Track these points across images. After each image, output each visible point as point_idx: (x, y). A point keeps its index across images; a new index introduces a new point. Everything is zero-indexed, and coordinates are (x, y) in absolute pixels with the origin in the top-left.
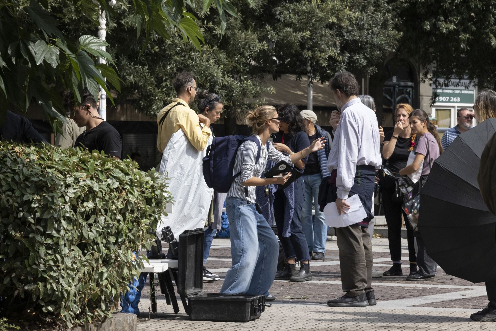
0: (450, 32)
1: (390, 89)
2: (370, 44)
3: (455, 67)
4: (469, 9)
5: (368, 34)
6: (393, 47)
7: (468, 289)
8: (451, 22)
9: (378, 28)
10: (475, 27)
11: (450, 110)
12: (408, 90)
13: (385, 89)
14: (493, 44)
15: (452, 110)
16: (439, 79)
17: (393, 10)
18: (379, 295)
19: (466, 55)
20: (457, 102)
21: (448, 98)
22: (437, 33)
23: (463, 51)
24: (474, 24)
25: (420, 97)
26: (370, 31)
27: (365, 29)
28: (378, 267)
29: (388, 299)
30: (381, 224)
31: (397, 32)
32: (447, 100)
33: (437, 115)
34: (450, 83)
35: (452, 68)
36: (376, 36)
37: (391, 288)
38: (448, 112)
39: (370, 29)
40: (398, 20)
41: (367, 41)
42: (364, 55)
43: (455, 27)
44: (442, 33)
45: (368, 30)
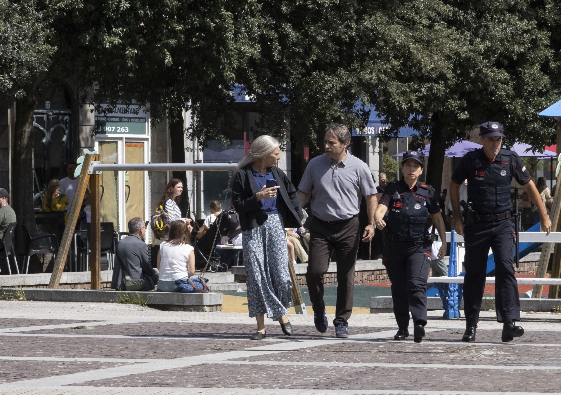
0: (114, 47)
1: (43, 117)
2: (16, 61)
3: (122, 89)
4: (138, 19)
5: (14, 49)
6: (45, 66)
7: (137, 363)
8: (116, 35)
9: (25, 42)
10: (145, 39)
11: (117, 143)
12: (65, 119)
13: (36, 117)
14: (166, 61)
15: (120, 142)
16: (101, 105)
17: (45, 19)
18: (26, 372)
19: (134, 75)
20: (124, 133)
21: (114, 128)
22: (98, 47)
23: (130, 70)
24: (144, 36)
25: (80, 127)
26: (17, 45)
27: (9, 42)
28: (27, 337)
29: (39, 377)
30: (32, 284)
31: (50, 47)
32: (113, 131)
33: (101, 150)
34: (116, 109)
35: (118, 91)
36: (23, 51)
37: (41, 363)
38: (114, 145)
39: (16, 43)
40: (51, 31)
41: (13, 57)
42: (9, 75)
43: (121, 41)
44: (104, 48)
45: (13, 44)
